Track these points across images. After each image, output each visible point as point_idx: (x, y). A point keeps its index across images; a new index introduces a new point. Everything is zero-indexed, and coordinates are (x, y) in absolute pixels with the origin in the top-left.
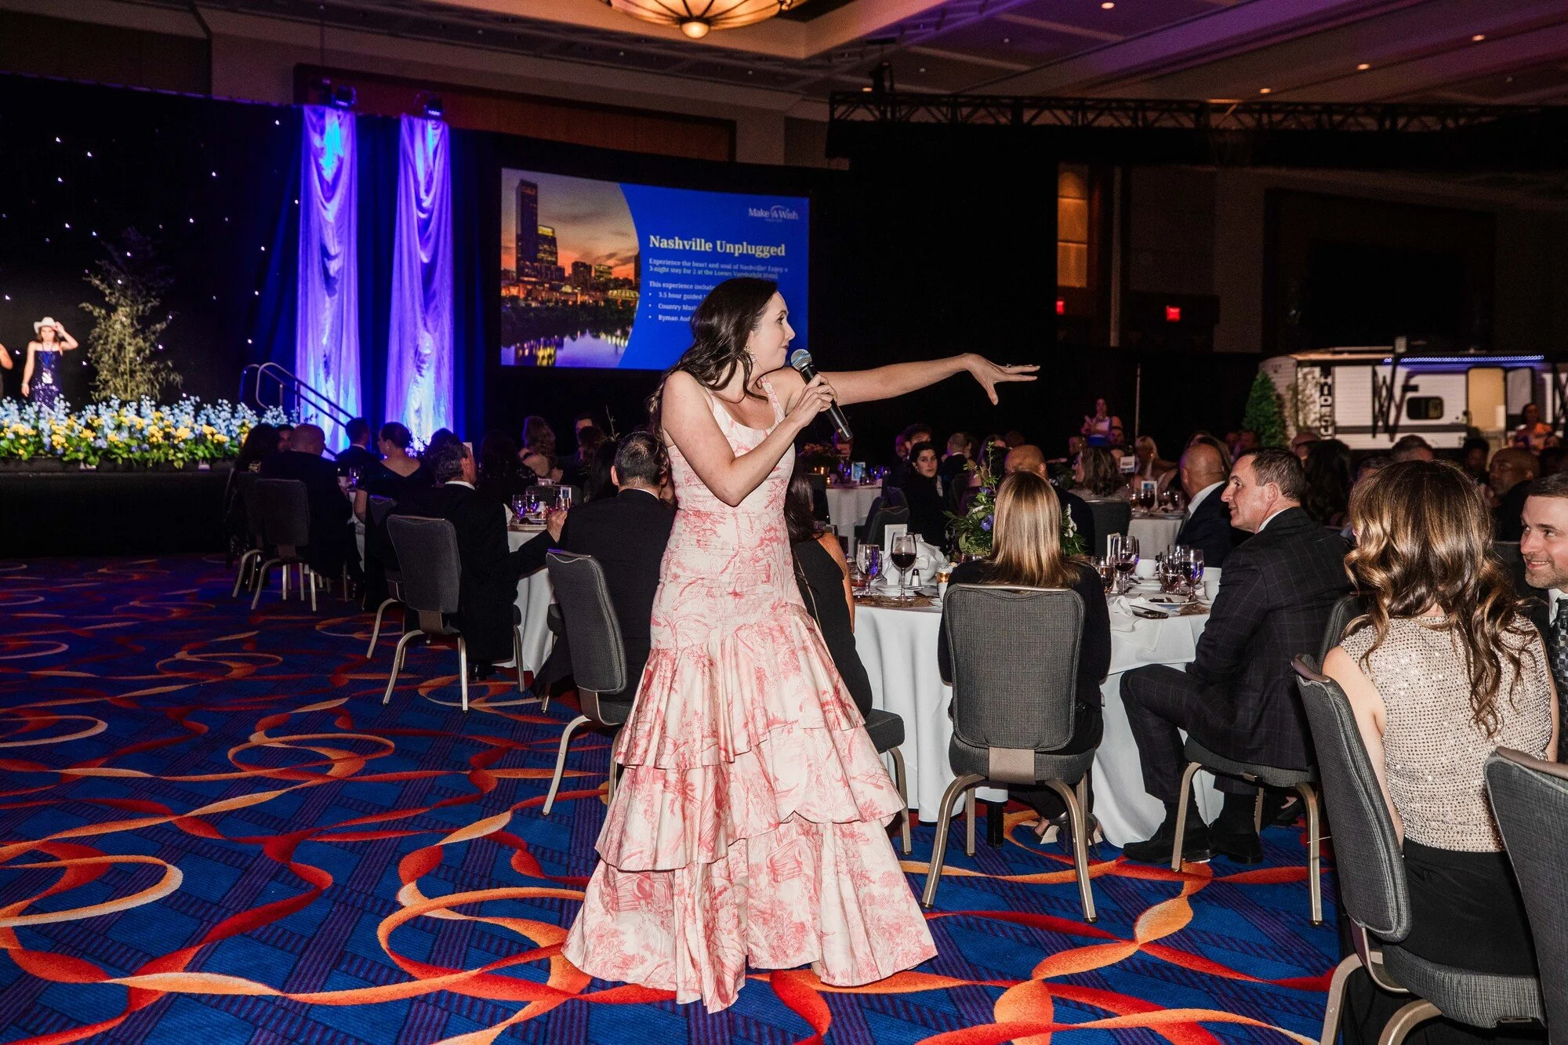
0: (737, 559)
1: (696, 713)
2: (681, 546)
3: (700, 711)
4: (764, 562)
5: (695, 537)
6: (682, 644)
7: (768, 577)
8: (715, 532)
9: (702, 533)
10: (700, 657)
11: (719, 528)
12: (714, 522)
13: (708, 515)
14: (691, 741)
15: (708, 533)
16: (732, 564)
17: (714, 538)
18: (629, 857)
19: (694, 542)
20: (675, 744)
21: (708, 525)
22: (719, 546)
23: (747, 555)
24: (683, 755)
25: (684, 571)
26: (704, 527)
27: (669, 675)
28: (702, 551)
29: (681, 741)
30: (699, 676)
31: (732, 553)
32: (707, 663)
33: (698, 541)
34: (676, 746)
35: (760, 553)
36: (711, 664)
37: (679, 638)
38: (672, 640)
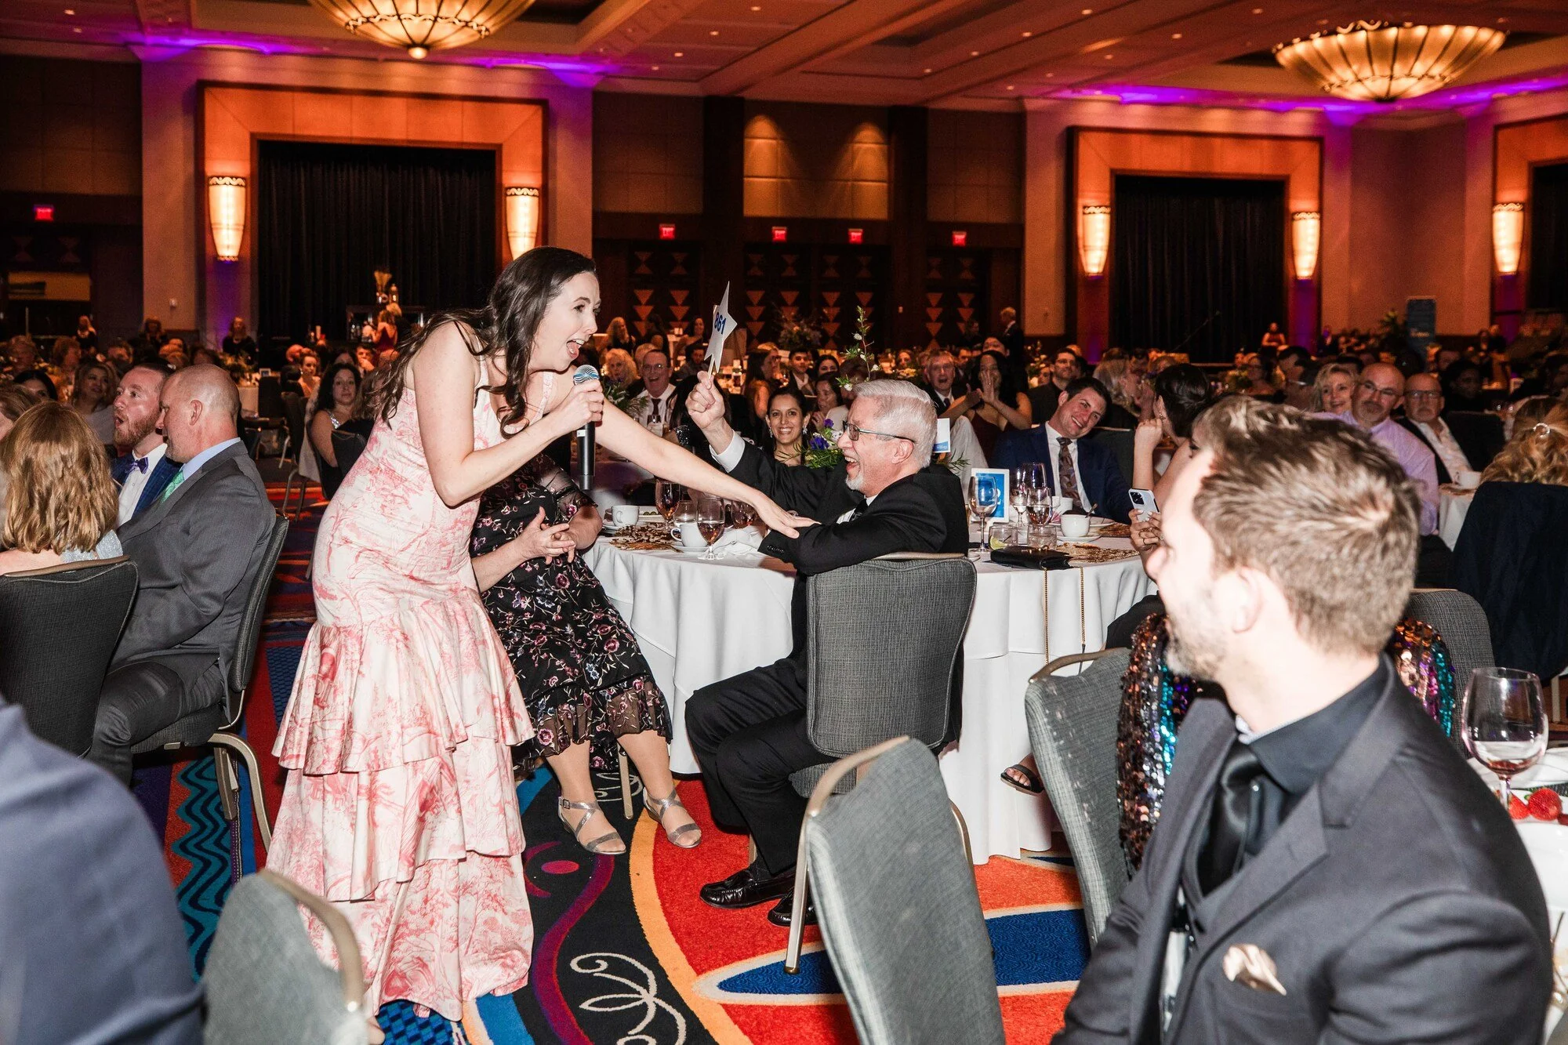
0: (424, 538)
1: (390, 700)
2: (360, 506)
3: (395, 696)
4: (450, 547)
5: (381, 500)
6: (367, 618)
7: (449, 563)
8: (406, 502)
9: (390, 498)
10: (392, 631)
11: (413, 498)
12: (407, 490)
13: (402, 480)
14: (384, 733)
15: (398, 500)
16: (417, 543)
17: (403, 508)
18: (335, 884)
19: (378, 506)
20: (364, 741)
21: (399, 492)
22: (408, 520)
23: (436, 535)
24: (376, 752)
25: (359, 537)
26: (395, 492)
27: (357, 657)
28: (385, 520)
29: (373, 736)
30: (392, 654)
31: (420, 531)
32: (401, 638)
33: (383, 506)
34: (366, 743)
35: (450, 536)
36: (406, 638)
37: (363, 611)
38: (355, 614)
